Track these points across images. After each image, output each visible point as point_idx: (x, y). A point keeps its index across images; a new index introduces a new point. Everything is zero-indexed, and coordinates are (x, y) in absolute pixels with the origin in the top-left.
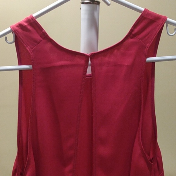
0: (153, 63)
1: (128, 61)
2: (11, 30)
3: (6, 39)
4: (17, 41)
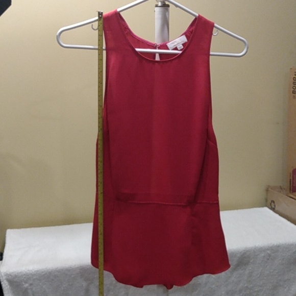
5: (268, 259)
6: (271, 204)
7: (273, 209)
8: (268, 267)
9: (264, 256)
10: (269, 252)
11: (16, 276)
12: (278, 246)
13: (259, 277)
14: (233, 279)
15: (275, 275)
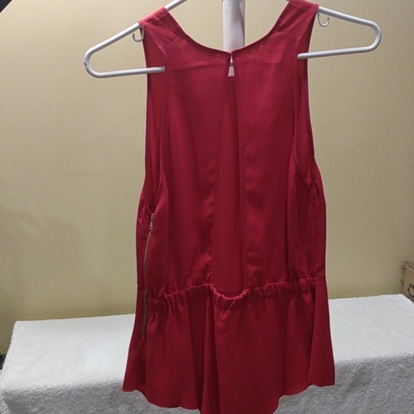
0: (305, 61)
1: (276, 58)
2: (140, 25)
3: (134, 35)
4: (147, 41)
5: (400, 377)
8: (399, 388)
9: (394, 372)
10: (401, 366)
11: (19, 396)
13: (385, 403)
14: (346, 405)
15: (410, 400)
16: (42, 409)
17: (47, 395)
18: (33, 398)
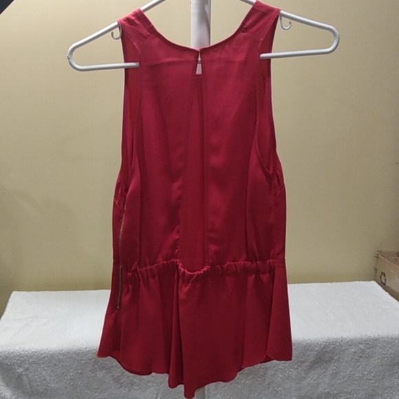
0: (268, 60)
1: (240, 58)
2: (119, 24)
3: (112, 34)
4: (124, 38)
5: (361, 357)
6: (381, 277)
7: (383, 285)
8: (360, 367)
9: (356, 352)
10: (361, 346)
11: (7, 357)
12: (376, 340)
13: (346, 381)
14: (308, 380)
15: (371, 380)
16: (27, 369)
17: (31, 357)
18: (18, 360)
